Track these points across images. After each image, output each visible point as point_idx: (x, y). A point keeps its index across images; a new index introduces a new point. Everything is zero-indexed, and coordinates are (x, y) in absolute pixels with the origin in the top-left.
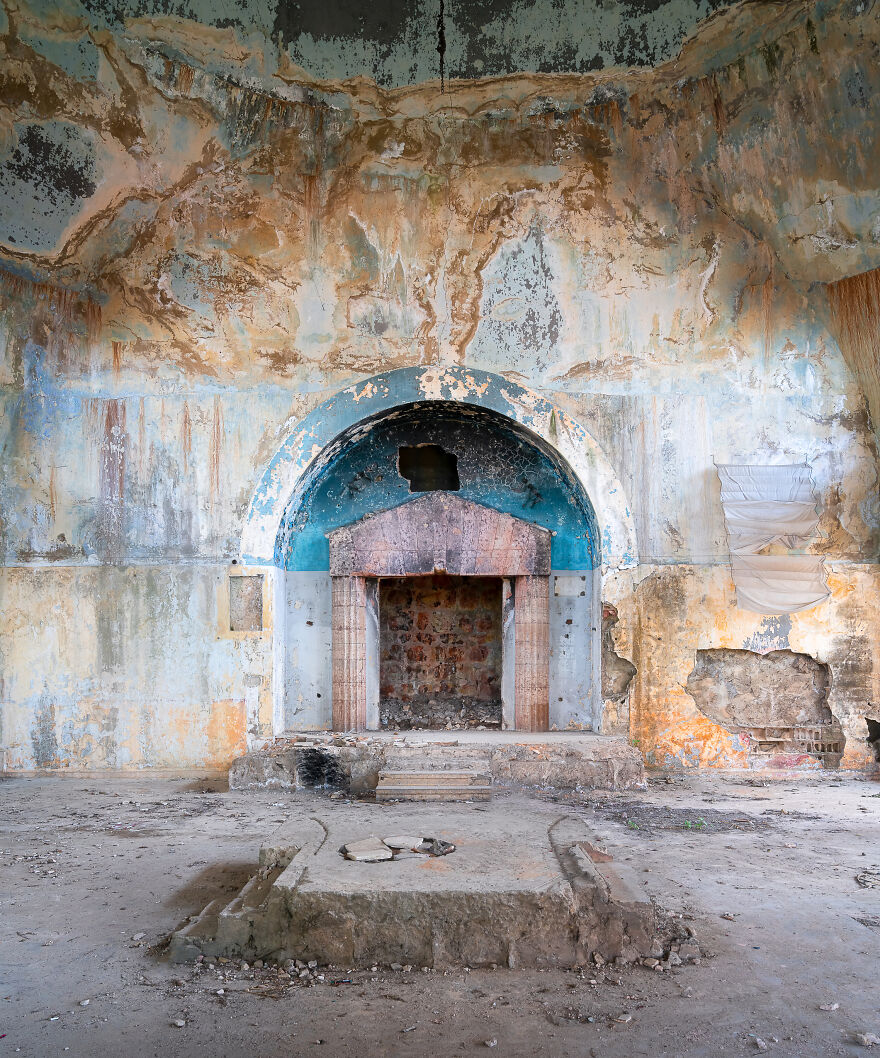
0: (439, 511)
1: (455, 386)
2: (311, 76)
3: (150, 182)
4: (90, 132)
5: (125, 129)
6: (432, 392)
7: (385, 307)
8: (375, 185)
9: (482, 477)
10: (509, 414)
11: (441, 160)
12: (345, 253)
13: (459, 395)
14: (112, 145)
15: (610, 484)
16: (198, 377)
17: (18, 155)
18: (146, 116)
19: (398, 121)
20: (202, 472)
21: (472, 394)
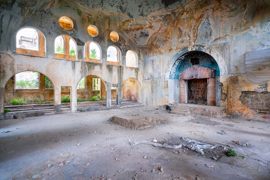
0: (194, 68)
1: (193, 48)
3: (155, 31)
4: (147, 29)
5: (151, 27)
6: (190, 50)
7: (183, 38)
8: (182, 20)
9: (203, 61)
10: (202, 51)
11: (192, 12)
12: (178, 32)
13: (194, 50)
14: (150, 29)
15: (221, 60)
16: (161, 55)
17: (140, 35)
18: (153, 24)
19: (185, 9)
20: (162, 67)
21: (196, 49)
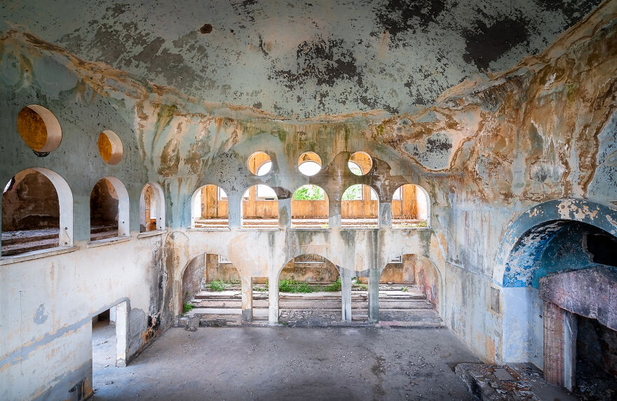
0: (593, 281)
1: (577, 212)
2: (503, 72)
3: (468, 134)
4: (443, 132)
5: (452, 125)
6: (565, 214)
7: (546, 166)
8: (542, 102)
11: (575, 72)
12: (529, 142)
13: (579, 217)
14: (452, 131)
16: (485, 204)
17: (428, 147)
18: (456, 119)
19: (552, 63)
21: (587, 217)
